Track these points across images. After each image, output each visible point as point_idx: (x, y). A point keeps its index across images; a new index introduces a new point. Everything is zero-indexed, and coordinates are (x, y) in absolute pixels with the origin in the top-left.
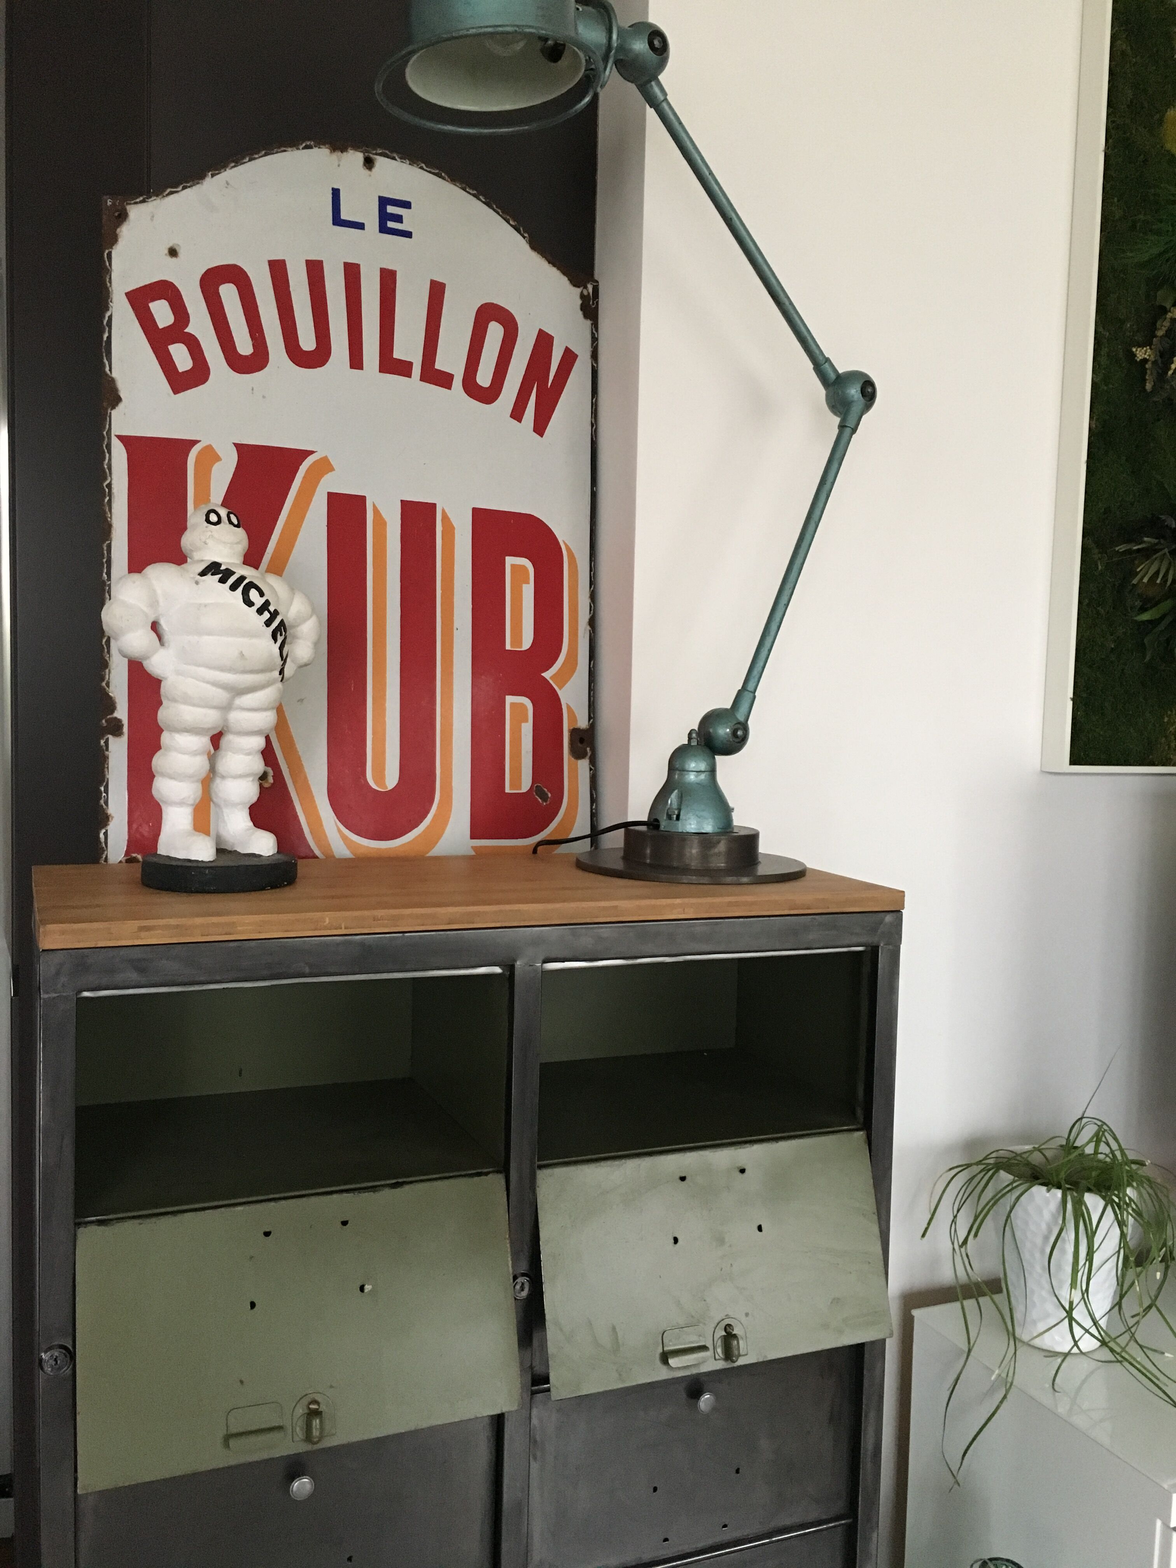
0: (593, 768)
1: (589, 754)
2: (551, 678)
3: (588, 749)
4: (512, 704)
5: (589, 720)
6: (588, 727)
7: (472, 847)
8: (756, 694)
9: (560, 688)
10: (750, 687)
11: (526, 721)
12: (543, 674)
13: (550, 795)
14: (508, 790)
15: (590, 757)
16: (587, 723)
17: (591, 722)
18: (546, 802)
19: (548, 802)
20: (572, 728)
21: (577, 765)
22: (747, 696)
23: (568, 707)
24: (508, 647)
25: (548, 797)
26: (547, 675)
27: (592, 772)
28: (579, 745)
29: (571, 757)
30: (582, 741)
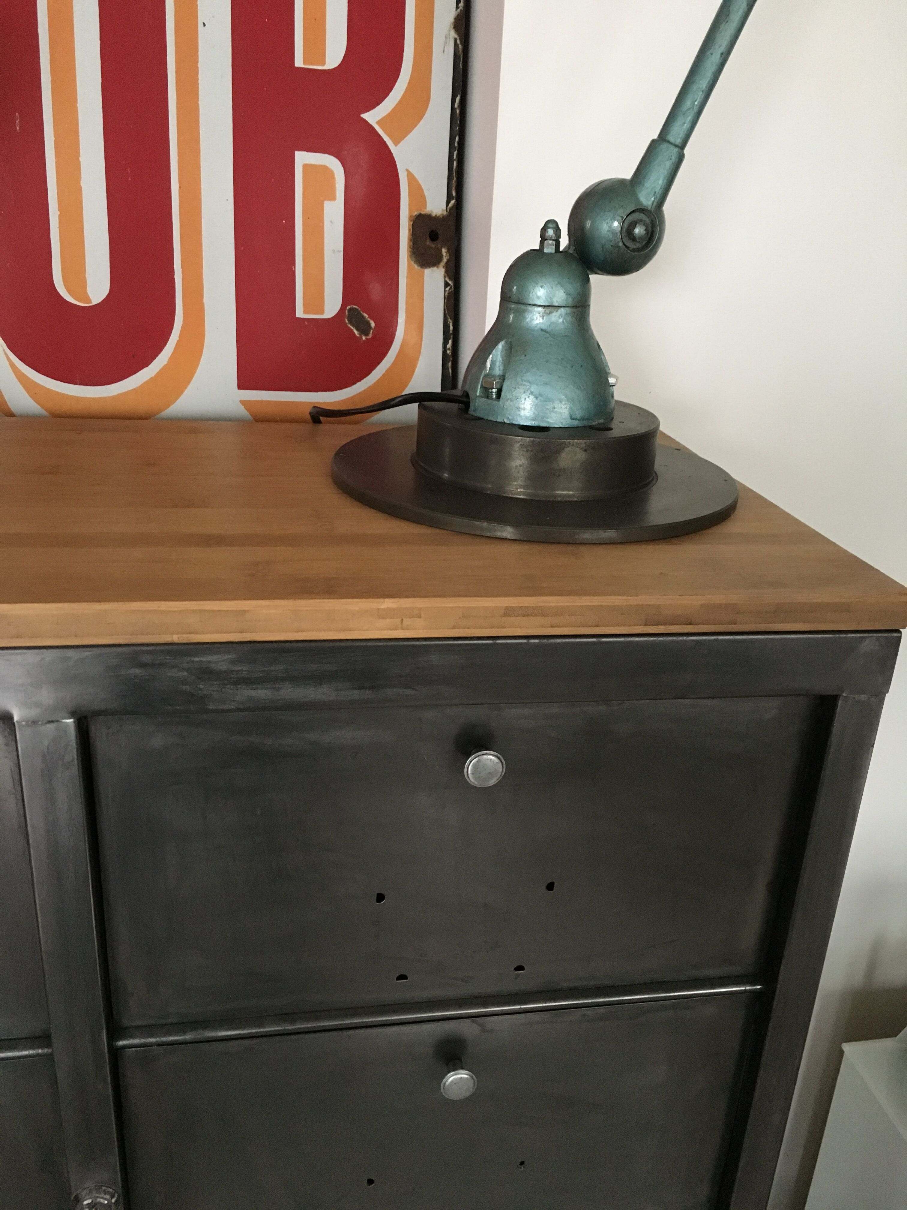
0: (450, 283)
1: (445, 260)
2: (378, 123)
3: (444, 251)
4: (305, 167)
5: (448, 203)
6: (445, 213)
7: (242, 402)
8: (686, 151)
9: (396, 143)
10: (676, 134)
11: (333, 198)
12: (364, 116)
13: (373, 324)
14: (300, 313)
15: (447, 263)
16: (444, 207)
17: (450, 205)
18: (367, 334)
19: (370, 336)
20: (416, 213)
21: (423, 277)
22: (668, 154)
23: (410, 176)
24: (299, 62)
25: (371, 327)
26: (372, 117)
27: (448, 289)
28: (428, 242)
29: (412, 263)
30: (434, 236)
